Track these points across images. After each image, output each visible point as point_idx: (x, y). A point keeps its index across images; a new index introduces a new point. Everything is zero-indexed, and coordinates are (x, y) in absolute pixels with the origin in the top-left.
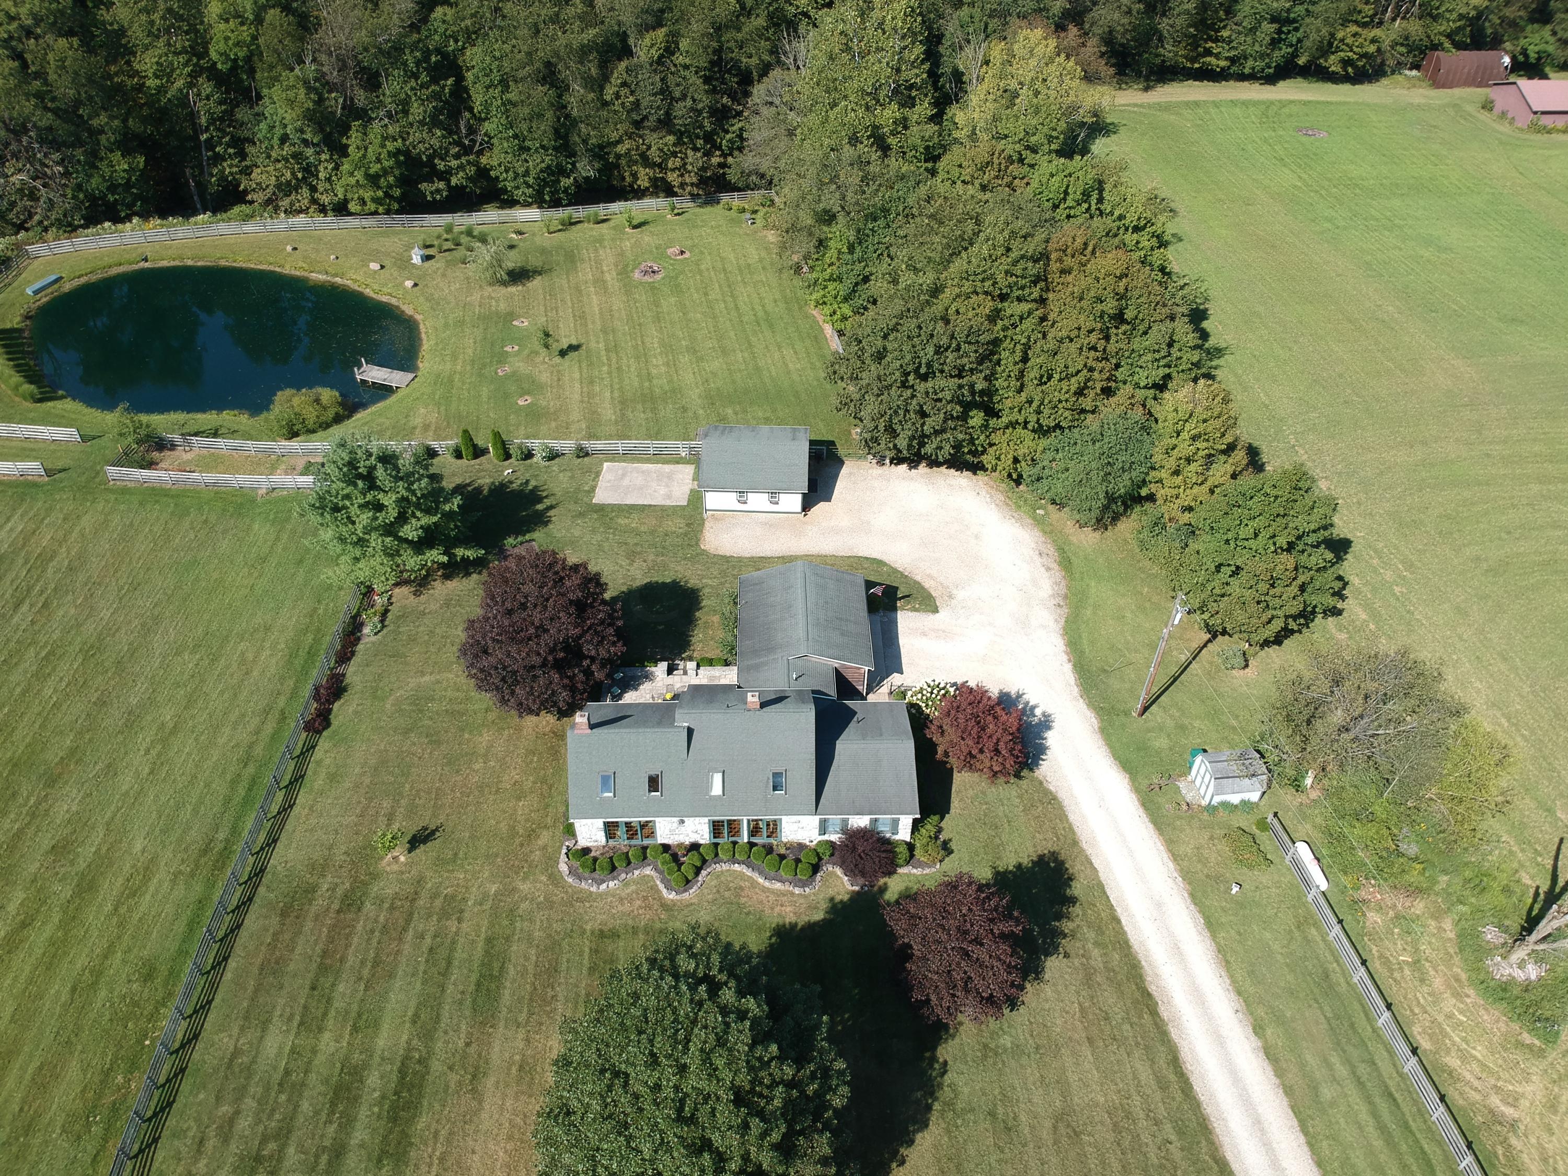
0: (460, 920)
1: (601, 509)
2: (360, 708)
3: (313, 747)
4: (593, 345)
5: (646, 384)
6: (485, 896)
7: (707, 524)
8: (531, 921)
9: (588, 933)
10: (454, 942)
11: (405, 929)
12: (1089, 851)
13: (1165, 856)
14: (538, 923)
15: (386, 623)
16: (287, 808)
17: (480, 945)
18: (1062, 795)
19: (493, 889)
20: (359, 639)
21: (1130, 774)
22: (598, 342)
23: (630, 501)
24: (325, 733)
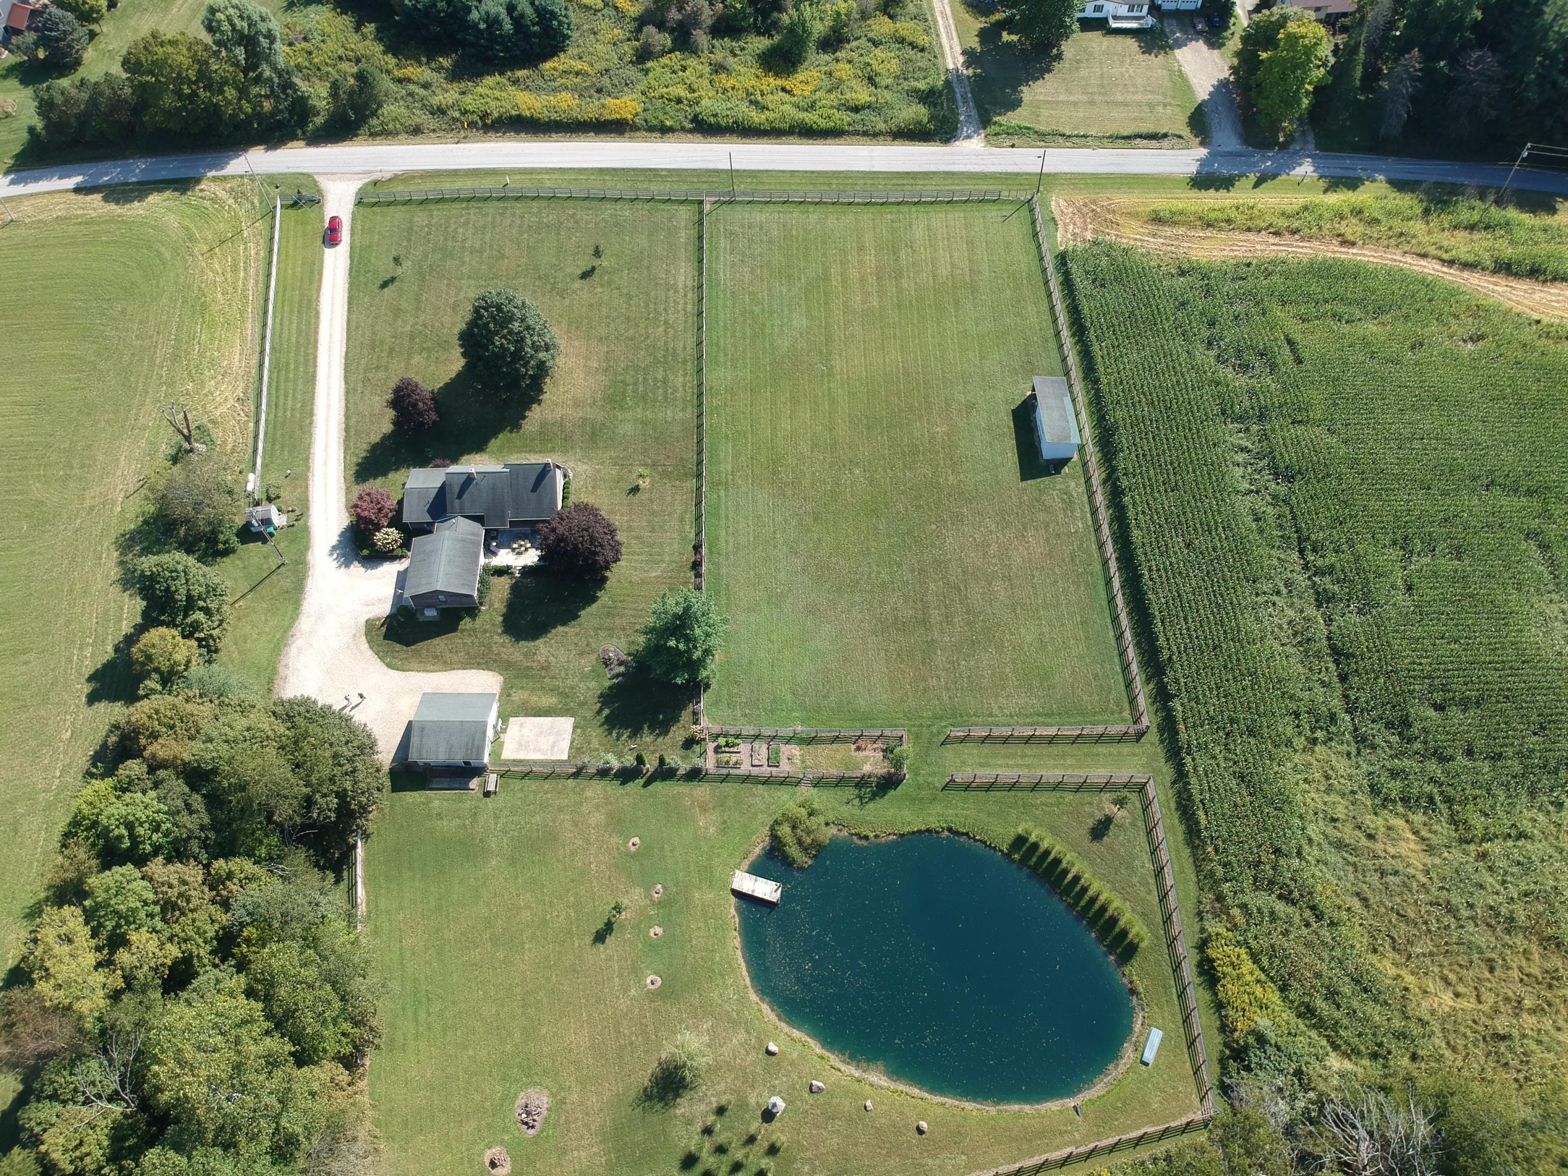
0: (610, 456)
1: (567, 712)
7: (498, 696)
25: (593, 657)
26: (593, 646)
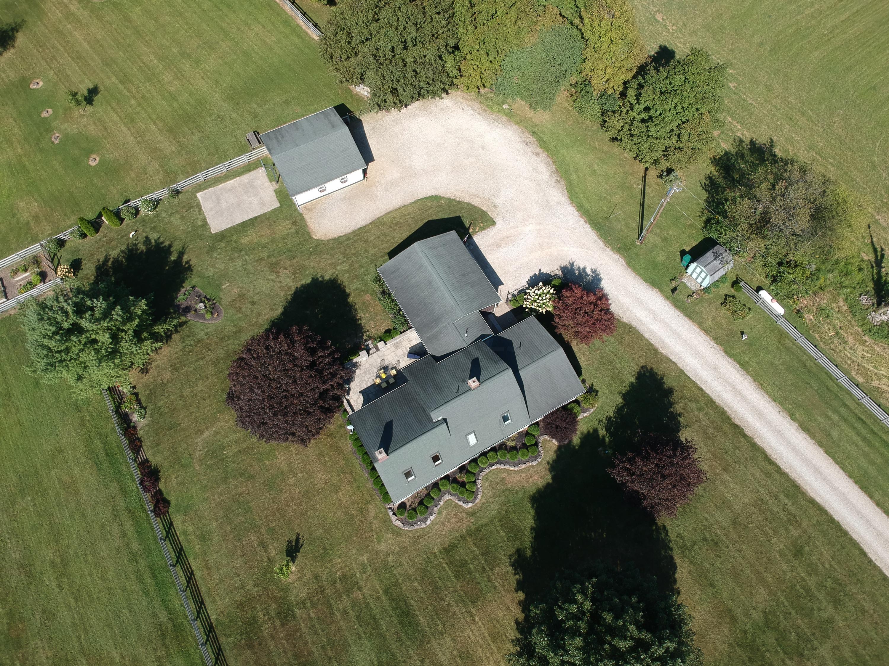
0: (360, 589)
1: (223, 236)
2: (179, 479)
3: (171, 524)
4: (107, 82)
5: (175, 104)
6: (363, 565)
7: (307, 217)
8: (401, 565)
9: (438, 554)
10: (367, 605)
11: (332, 613)
12: (665, 352)
13: (702, 334)
14: (406, 564)
15: (144, 405)
16: (190, 576)
17: (384, 598)
18: (633, 323)
19: (365, 558)
20: (135, 427)
21: (658, 288)
22: (109, 78)
23: (238, 220)
24: (171, 510)
25: (225, 301)
26: (232, 311)
